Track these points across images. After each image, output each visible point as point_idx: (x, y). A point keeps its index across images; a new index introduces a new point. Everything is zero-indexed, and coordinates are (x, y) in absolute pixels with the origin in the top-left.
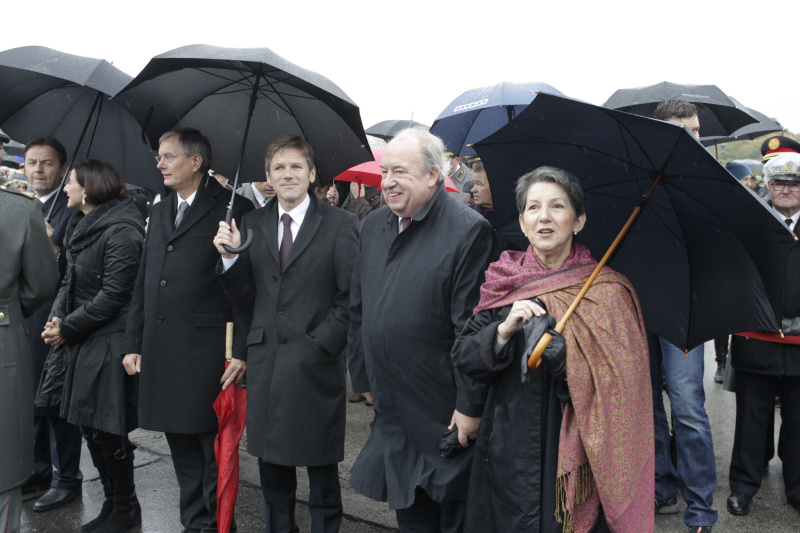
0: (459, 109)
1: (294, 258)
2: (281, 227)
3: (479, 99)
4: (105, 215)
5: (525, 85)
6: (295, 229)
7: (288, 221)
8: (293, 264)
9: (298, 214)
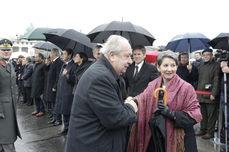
0: (175, 40)
1: (138, 78)
2: (135, 69)
3: (181, 37)
4: (83, 66)
5: (193, 33)
6: (139, 70)
7: (137, 67)
8: (138, 79)
9: (140, 66)
